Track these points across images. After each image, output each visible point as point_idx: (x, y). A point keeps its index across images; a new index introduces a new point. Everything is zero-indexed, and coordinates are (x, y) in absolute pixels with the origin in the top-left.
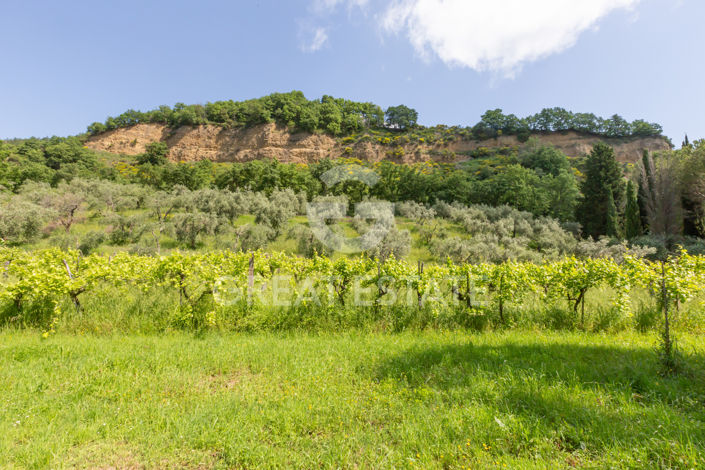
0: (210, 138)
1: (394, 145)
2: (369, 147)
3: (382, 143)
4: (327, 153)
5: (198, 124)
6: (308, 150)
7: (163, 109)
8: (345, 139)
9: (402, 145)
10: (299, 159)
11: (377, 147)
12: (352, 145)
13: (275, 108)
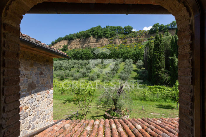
0: (77, 42)
1: (124, 39)
2: (117, 40)
3: (121, 39)
4: (105, 43)
5: (74, 39)
6: (101, 43)
7: (67, 36)
8: (110, 38)
9: (127, 38)
10: (98, 46)
11: (119, 40)
12: (112, 40)
13: (92, 32)
